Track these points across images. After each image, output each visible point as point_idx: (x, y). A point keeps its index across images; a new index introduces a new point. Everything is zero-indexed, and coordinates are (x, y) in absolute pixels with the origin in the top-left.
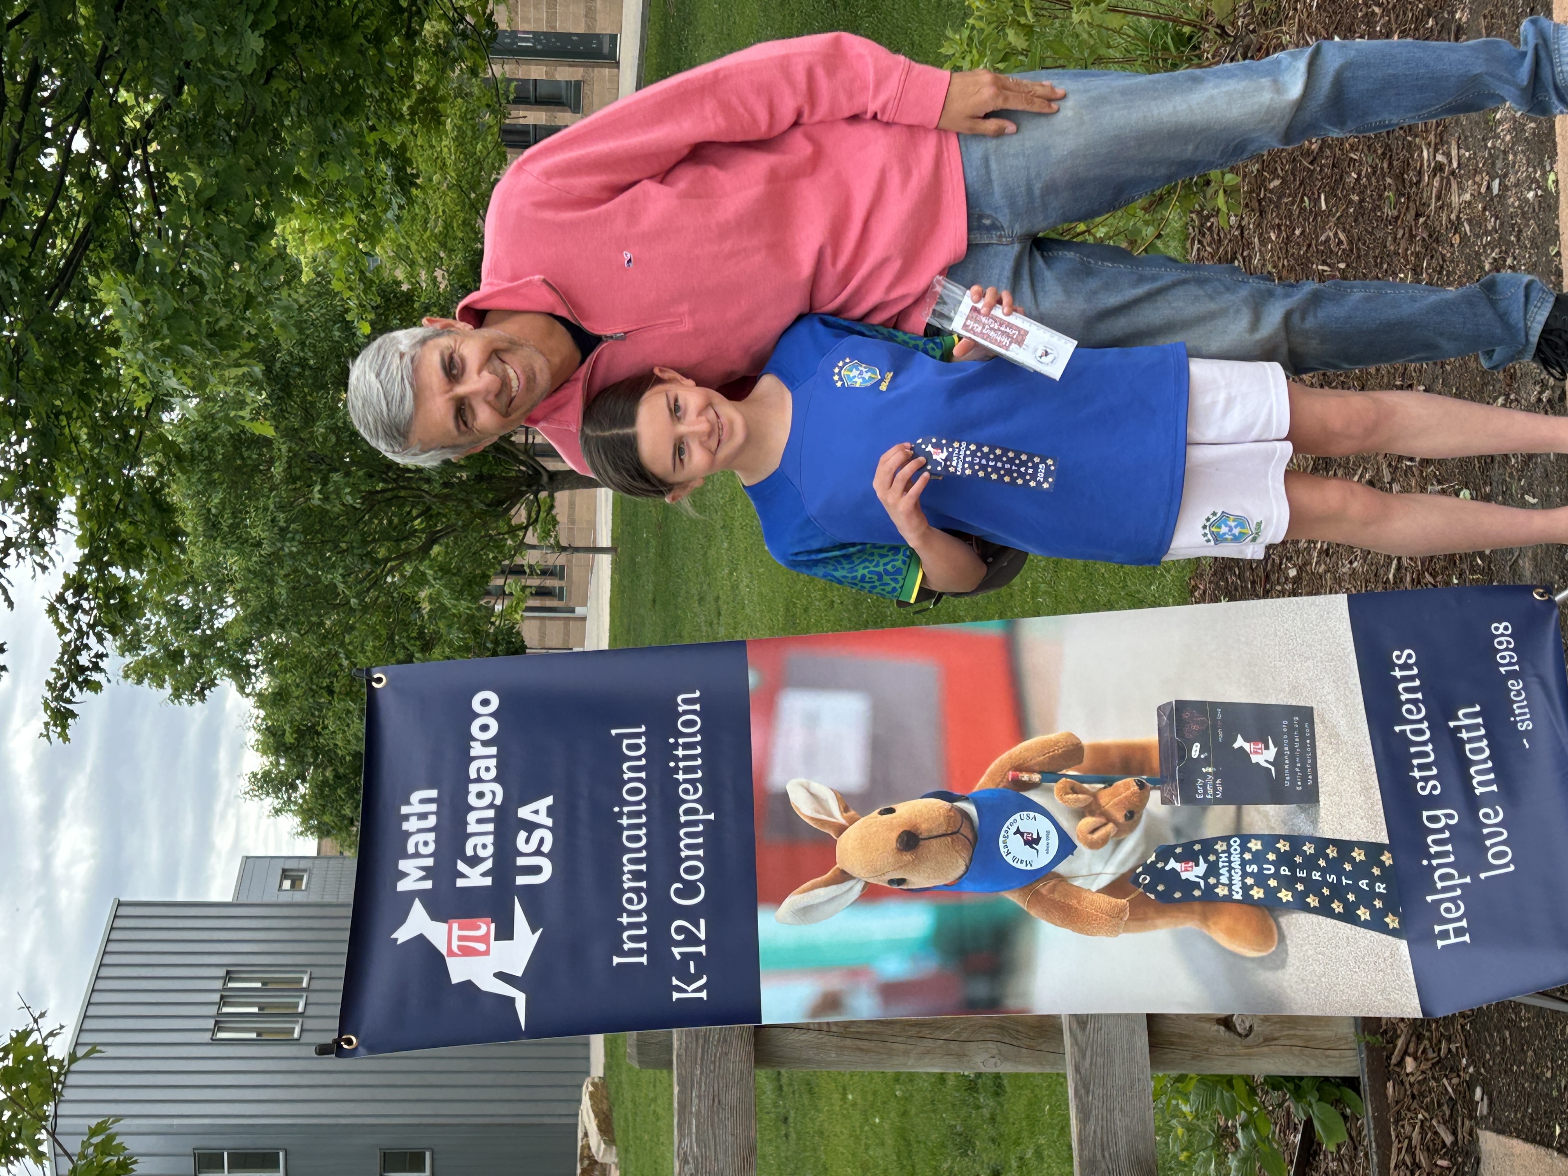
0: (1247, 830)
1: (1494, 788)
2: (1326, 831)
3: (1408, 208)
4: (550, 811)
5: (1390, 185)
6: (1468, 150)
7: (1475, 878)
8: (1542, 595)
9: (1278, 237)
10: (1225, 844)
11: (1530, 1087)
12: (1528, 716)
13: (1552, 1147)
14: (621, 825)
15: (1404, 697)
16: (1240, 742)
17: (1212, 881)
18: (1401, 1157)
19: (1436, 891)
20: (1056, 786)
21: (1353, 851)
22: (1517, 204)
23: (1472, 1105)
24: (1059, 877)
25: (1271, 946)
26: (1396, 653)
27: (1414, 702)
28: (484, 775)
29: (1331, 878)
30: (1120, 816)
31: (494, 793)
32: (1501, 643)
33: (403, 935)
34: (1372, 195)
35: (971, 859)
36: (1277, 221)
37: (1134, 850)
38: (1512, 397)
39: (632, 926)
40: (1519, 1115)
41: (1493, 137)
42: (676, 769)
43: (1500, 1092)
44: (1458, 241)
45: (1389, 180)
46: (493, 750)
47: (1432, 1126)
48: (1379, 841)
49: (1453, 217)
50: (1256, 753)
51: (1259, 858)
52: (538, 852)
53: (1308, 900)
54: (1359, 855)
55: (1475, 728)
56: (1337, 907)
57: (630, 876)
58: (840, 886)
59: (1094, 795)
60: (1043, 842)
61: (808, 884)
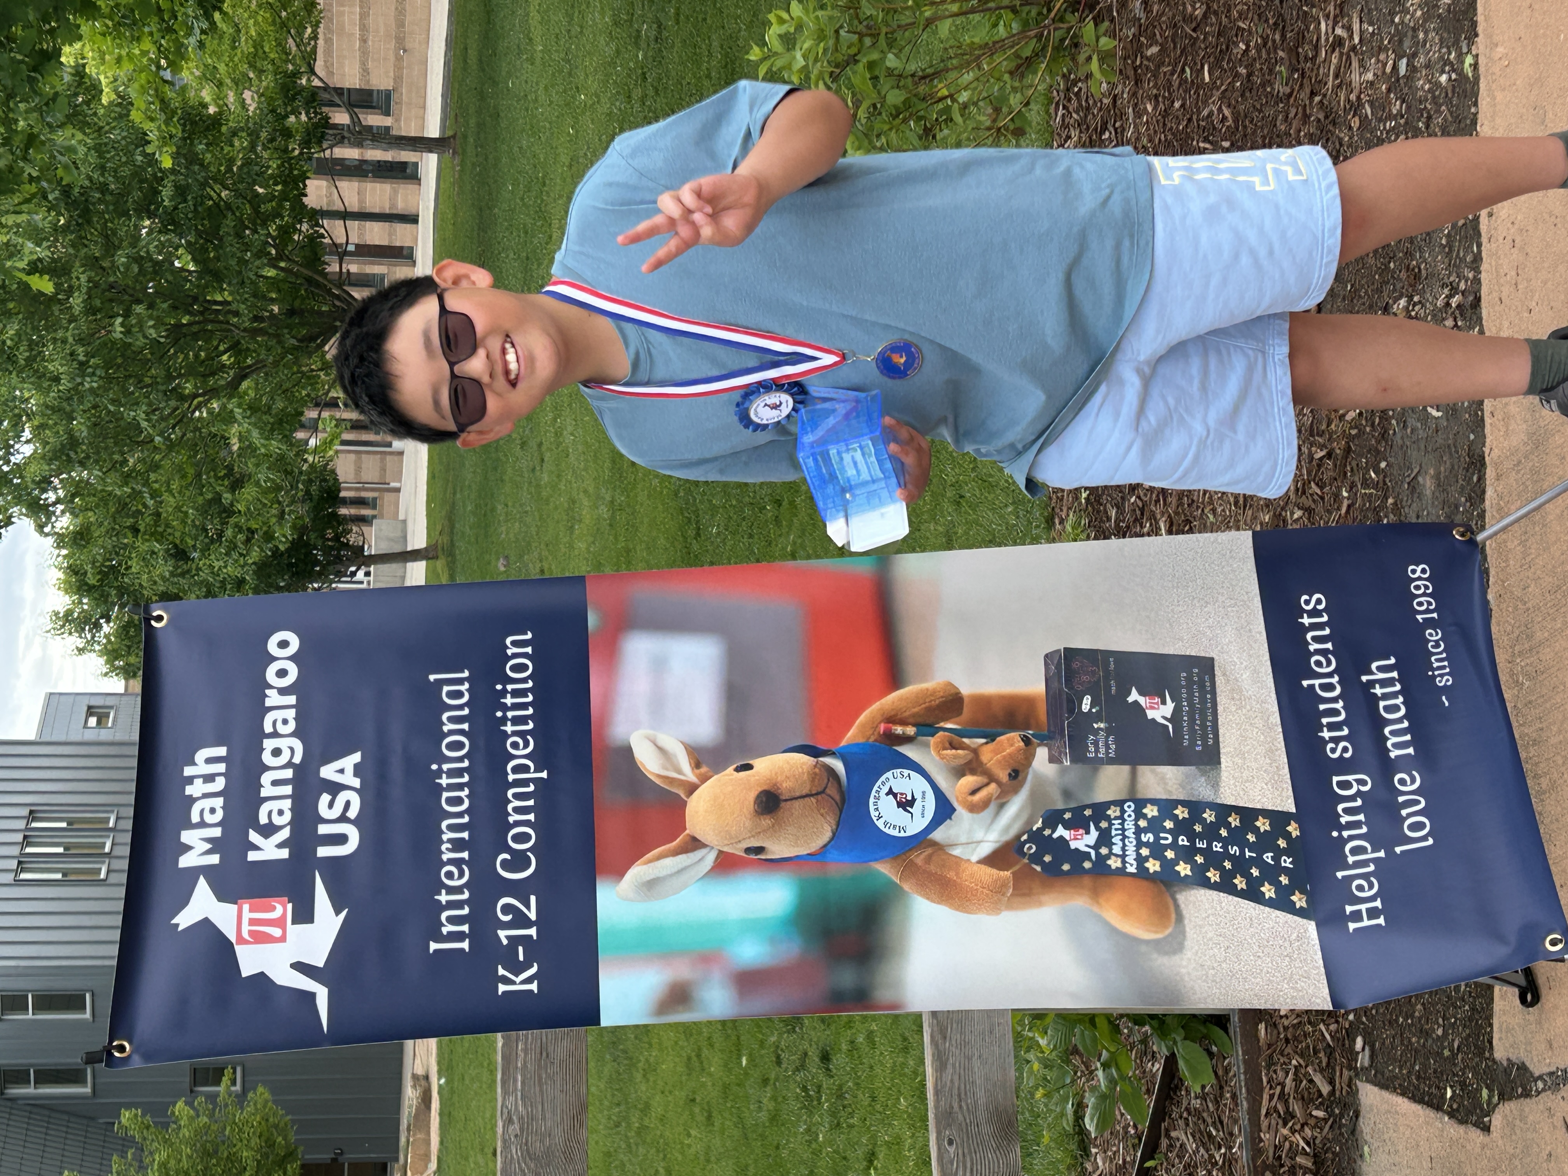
0: (1140, 796)
1: (1411, 750)
2: (1229, 796)
3: (1301, 85)
4: (358, 770)
5: (1282, 59)
6: (1371, 24)
7: (1390, 852)
8: (1463, 534)
9: (1155, 108)
10: (1118, 809)
11: (1418, 1042)
12: (1448, 670)
13: (1442, 1110)
14: (440, 785)
15: (1313, 647)
16: (1134, 696)
17: (1104, 851)
18: (1273, 1103)
19: (1348, 867)
20: (933, 741)
21: (1257, 820)
22: (1427, 87)
23: (1353, 1055)
24: (934, 844)
25: (1166, 927)
26: (1305, 597)
27: (1324, 653)
28: (282, 729)
29: (1234, 850)
30: (1003, 776)
31: (292, 750)
32: (1417, 588)
33: (185, 919)
34: (1261, 69)
35: (838, 824)
36: (1155, 92)
38: (1416, 299)
39: (451, 905)
40: (1404, 1072)
41: (1400, 12)
42: (504, 720)
43: (1383, 1043)
44: (1357, 124)
45: (1281, 54)
46: (292, 700)
47: (1307, 1074)
48: (1285, 809)
49: (1353, 97)
50: (1152, 708)
51: (1155, 826)
52: (343, 818)
53: (1209, 874)
54: (1263, 825)
55: (1389, 682)
56: (1240, 882)
57: (449, 846)
58: (691, 855)
59: (975, 751)
60: (918, 804)
61: (655, 852)
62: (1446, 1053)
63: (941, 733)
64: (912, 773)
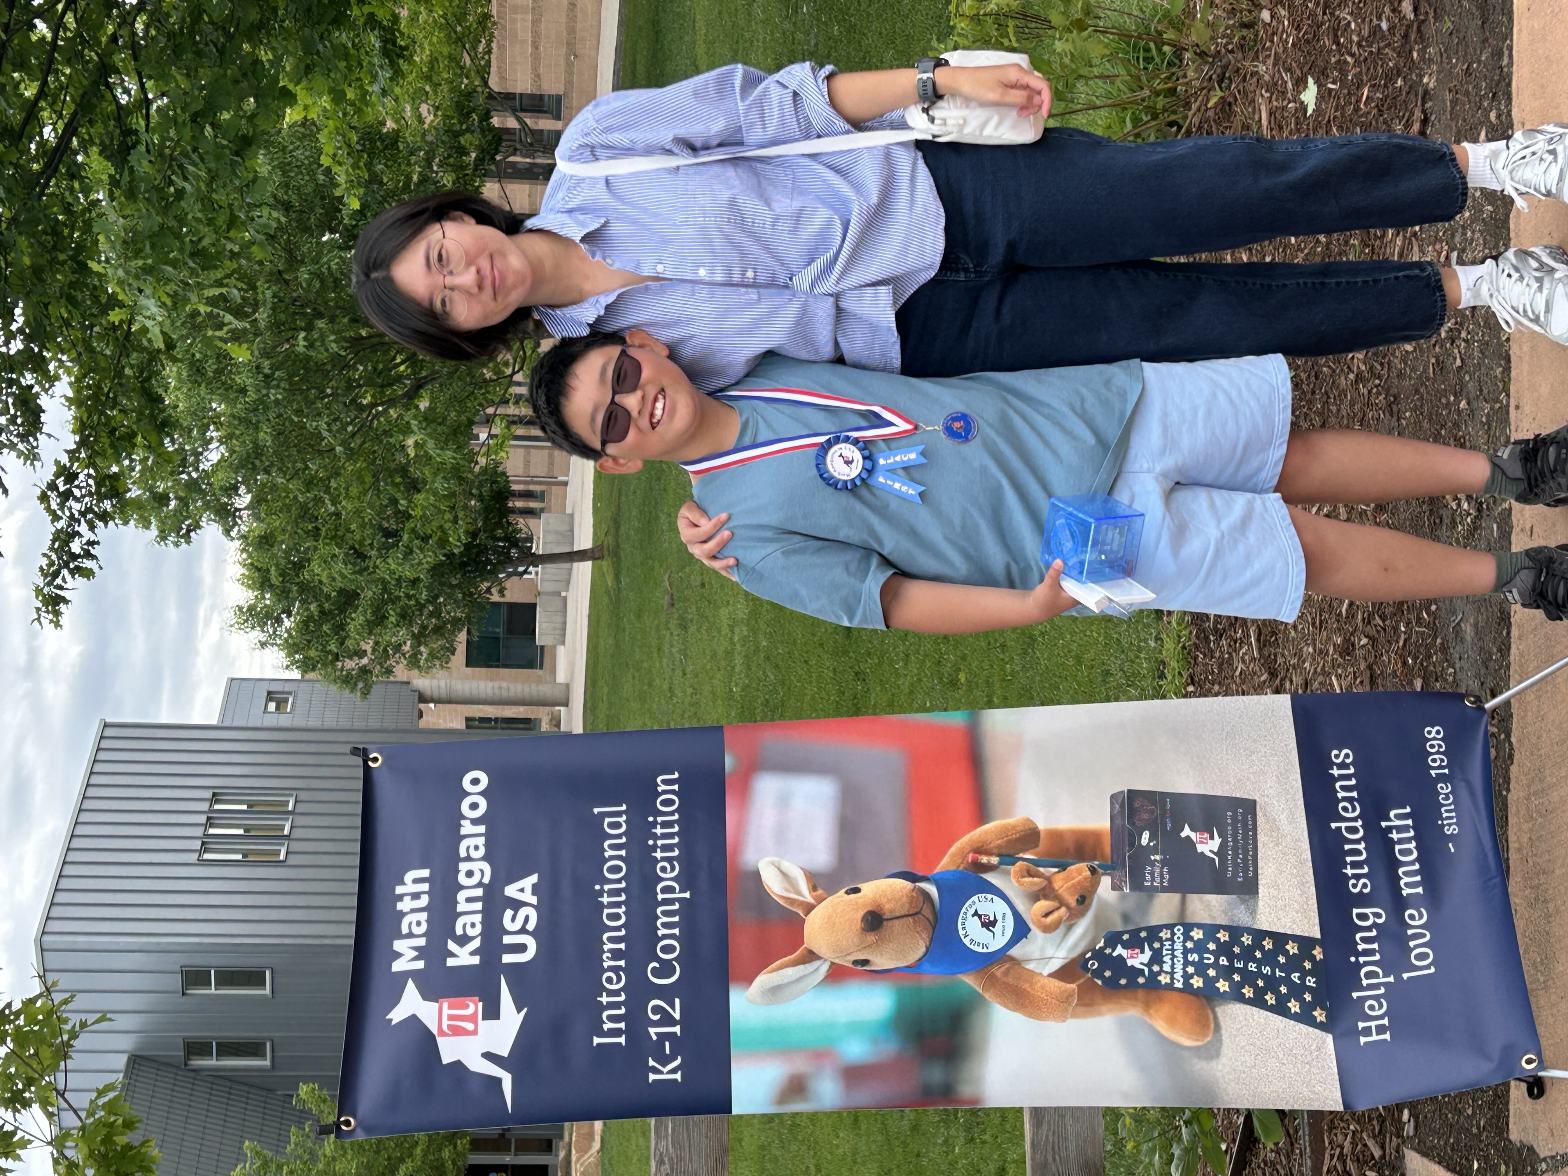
0: (1190, 919)
1: (1420, 889)
2: (1264, 924)
4: (536, 889)
7: (1398, 978)
8: (1473, 703)
10: (1169, 932)
11: (1453, 1118)
12: (1455, 820)
14: (602, 903)
15: (1341, 794)
16: (1187, 832)
17: (1156, 968)
18: (1333, 1163)
19: (1362, 988)
20: (1013, 869)
21: (1288, 943)
23: (1399, 1125)
24: (1012, 959)
25: (1207, 1036)
26: (1335, 752)
27: (1350, 800)
28: (473, 854)
29: (1267, 970)
30: (1072, 902)
31: (482, 872)
32: (1432, 746)
33: (397, 1015)
35: (931, 942)
37: (1083, 936)
39: (611, 1005)
40: (1442, 1143)
42: (654, 848)
43: (1425, 1117)
46: (482, 829)
47: (1362, 1139)
48: (1311, 935)
50: (1202, 843)
51: (1200, 948)
52: (523, 931)
53: (1244, 991)
54: (1292, 948)
55: (1405, 828)
56: (1270, 999)
57: (610, 955)
58: (807, 965)
59: (1049, 880)
60: (999, 925)
61: (778, 963)
62: (1475, 1130)
63: (1020, 863)
64: (995, 898)
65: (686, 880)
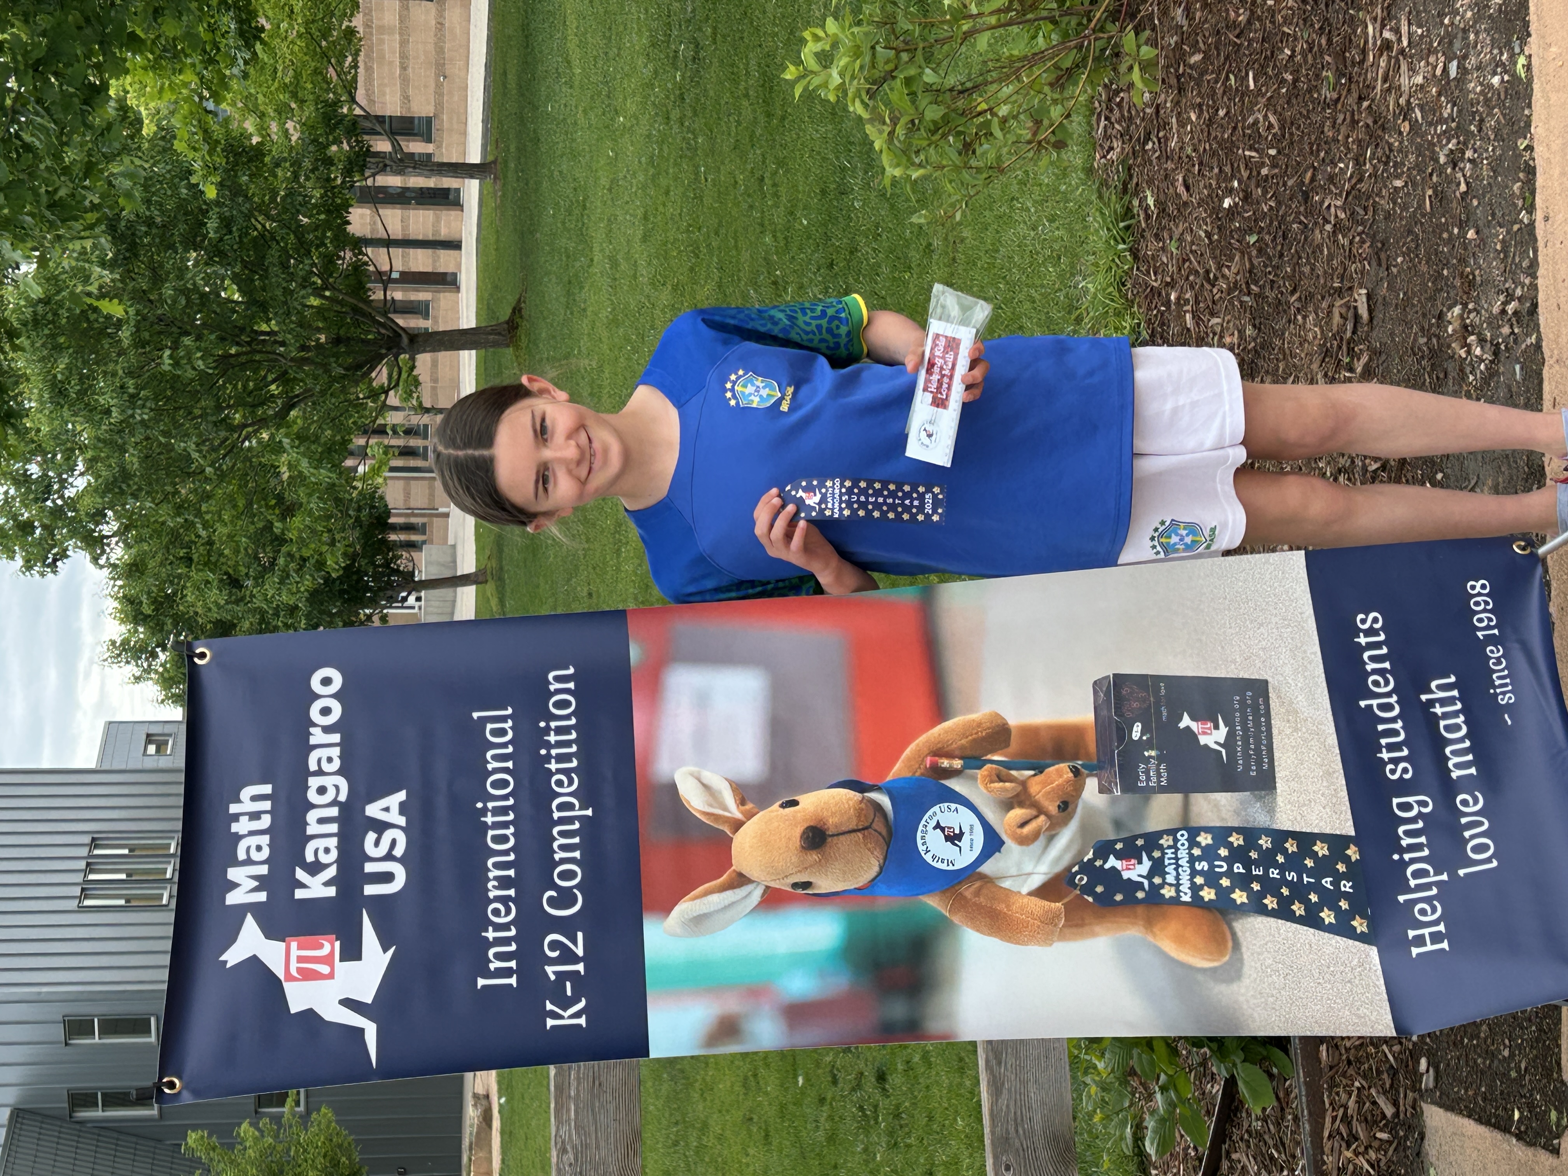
0: (1195, 823)
1: (1473, 771)
2: (1285, 821)
3: (1349, 90)
4: (403, 808)
5: (1329, 64)
6: (1420, 26)
7: (1453, 875)
8: (1523, 549)
9: (1199, 117)
10: (1171, 838)
11: (1484, 1063)
12: (1510, 688)
13: (1510, 1132)
14: (486, 823)
15: (1370, 667)
16: (1186, 721)
17: (1157, 880)
18: (1336, 1126)
19: (1409, 890)
20: (980, 773)
21: (1315, 844)
22: (1478, 89)
23: (1417, 1077)
24: (983, 877)
25: (1223, 955)
26: (1361, 616)
27: (1381, 672)
28: (326, 767)
29: (1291, 876)
30: (1053, 808)
31: (337, 788)
32: (1477, 604)
33: (233, 956)
34: (1308, 74)
35: (885, 859)
36: (1199, 100)
38: (1471, 306)
39: (498, 942)
40: (1470, 1093)
41: (1449, 13)
42: (548, 758)
43: (1448, 1065)
44: (1408, 128)
45: (1327, 58)
46: (336, 738)
47: (1370, 1095)
48: (1344, 833)
49: (1402, 101)
50: (1204, 733)
51: (1209, 854)
52: (389, 857)
53: (1266, 901)
54: (1321, 849)
55: (1450, 701)
56: (1298, 909)
57: (496, 883)
58: (737, 891)
59: (1023, 784)
60: (966, 838)
61: (701, 889)
62: (1513, 1074)
63: (988, 766)
64: (960, 807)
65: (586, 796)
